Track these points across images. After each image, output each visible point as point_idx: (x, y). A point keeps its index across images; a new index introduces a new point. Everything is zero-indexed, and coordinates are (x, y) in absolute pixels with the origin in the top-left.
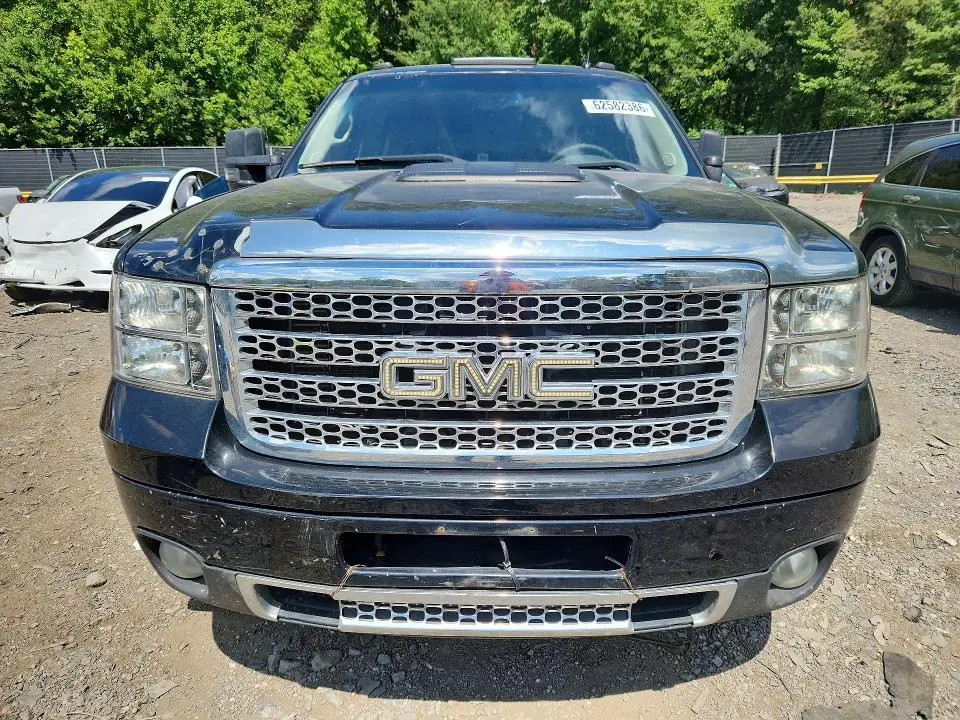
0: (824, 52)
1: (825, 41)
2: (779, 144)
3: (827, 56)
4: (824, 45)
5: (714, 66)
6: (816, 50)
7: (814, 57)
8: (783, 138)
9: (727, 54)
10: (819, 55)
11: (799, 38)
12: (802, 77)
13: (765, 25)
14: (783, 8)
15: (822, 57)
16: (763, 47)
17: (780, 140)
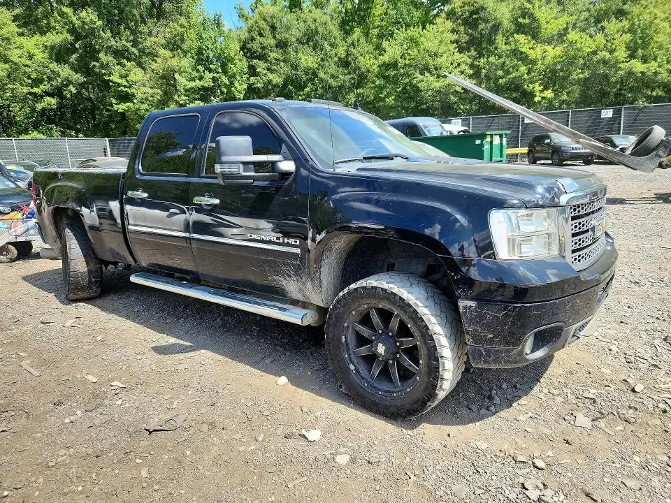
0: (125, 87)
1: (124, 80)
2: (108, 144)
3: (128, 90)
4: (123, 82)
5: (42, 86)
6: (119, 85)
7: (119, 89)
8: (109, 140)
9: (50, 79)
10: (122, 88)
11: (105, 74)
12: (114, 101)
13: (75, 62)
14: (86, 52)
15: (124, 90)
16: (78, 78)
17: (107, 141)
